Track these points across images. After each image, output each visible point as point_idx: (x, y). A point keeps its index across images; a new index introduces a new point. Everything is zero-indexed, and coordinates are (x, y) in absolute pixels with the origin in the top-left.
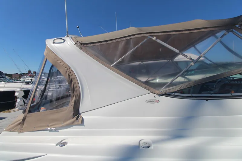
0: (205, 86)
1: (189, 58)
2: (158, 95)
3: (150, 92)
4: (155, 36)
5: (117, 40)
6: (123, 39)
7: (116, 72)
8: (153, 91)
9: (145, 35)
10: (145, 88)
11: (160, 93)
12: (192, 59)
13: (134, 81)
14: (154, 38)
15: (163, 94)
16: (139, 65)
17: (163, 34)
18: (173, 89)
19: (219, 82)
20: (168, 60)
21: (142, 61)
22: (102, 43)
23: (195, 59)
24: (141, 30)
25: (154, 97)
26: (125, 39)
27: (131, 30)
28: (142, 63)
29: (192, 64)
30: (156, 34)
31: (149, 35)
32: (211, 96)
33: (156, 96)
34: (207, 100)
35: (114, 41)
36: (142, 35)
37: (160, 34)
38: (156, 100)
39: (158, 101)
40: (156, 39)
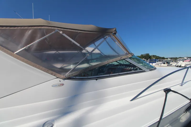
0: (100, 70)
1: (86, 51)
2: (63, 79)
3: (56, 77)
4: (62, 30)
5: (22, 28)
6: (30, 28)
7: (20, 60)
8: (59, 76)
9: (53, 28)
10: (52, 74)
11: (65, 77)
12: (88, 52)
13: (41, 68)
14: (61, 32)
15: (68, 78)
16: (55, 54)
17: (68, 30)
18: (75, 73)
19: (107, 67)
20: (78, 51)
21: (57, 51)
22: (4, 28)
23: (90, 52)
24: (49, 23)
25: (60, 81)
26: (32, 28)
27: (39, 21)
28: (57, 52)
29: (88, 55)
30: (62, 29)
31: (56, 28)
32: (99, 77)
33: (61, 80)
34: (97, 80)
35: (19, 28)
36: (50, 28)
37: (66, 30)
38: (61, 84)
39: (63, 85)
40: (63, 33)
